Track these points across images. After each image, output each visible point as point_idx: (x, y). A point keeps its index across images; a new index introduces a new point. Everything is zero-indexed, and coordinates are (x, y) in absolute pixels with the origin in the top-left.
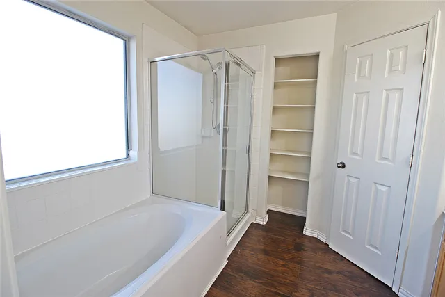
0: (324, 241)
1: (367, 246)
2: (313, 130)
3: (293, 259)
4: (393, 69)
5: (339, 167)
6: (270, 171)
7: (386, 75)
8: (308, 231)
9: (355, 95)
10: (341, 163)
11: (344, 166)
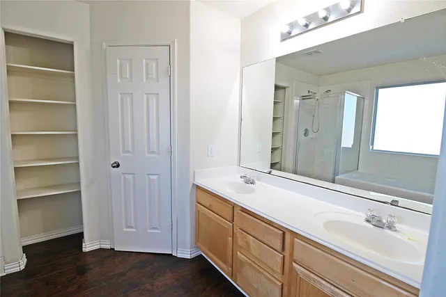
0: (108, 247)
1: (149, 231)
2: (77, 131)
3: (79, 287)
4: (150, 76)
5: (114, 167)
6: (18, 192)
7: (145, 81)
8: (88, 247)
9: (119, 95)
10: (115, 163)
11: (118, 166)
